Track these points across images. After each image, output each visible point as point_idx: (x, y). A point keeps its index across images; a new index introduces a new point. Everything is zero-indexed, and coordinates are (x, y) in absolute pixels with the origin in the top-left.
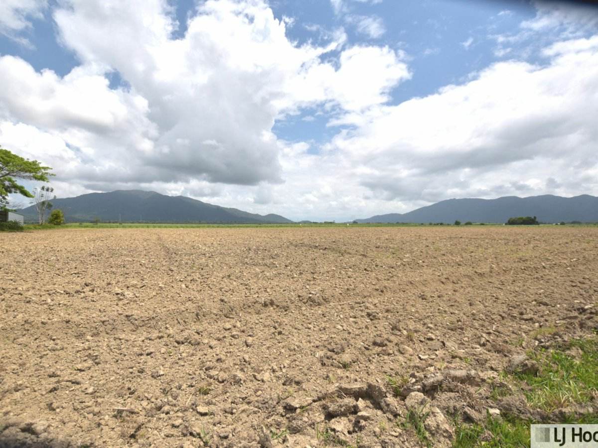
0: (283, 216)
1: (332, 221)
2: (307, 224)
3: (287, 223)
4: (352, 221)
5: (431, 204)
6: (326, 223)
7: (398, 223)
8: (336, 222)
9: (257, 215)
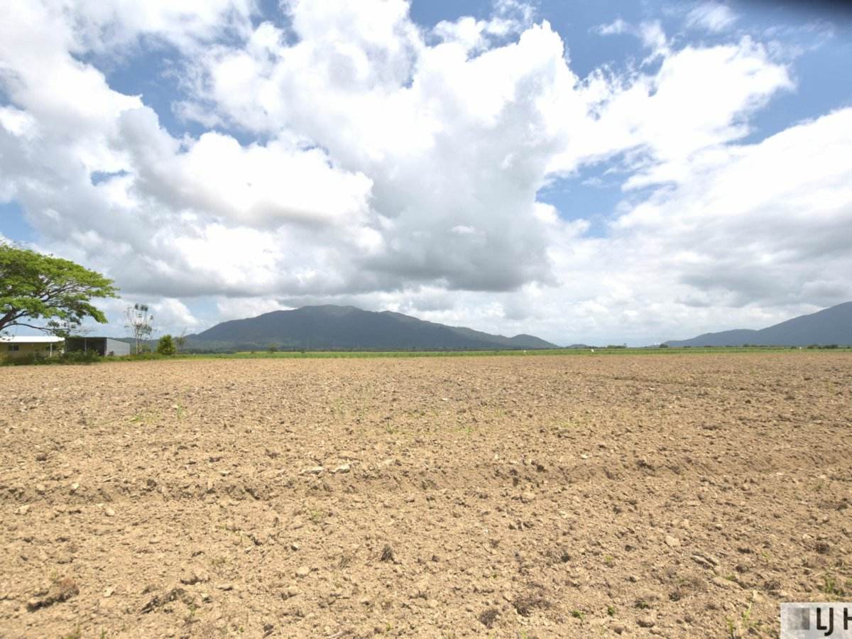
0: (542, 337)
1: (622, 345)
2: (579, 350)
3: (547, 349)
4: (659, 344)
6: (610, 347)
7: (746, 346)
8: (629, 346)
9: (500, 337)
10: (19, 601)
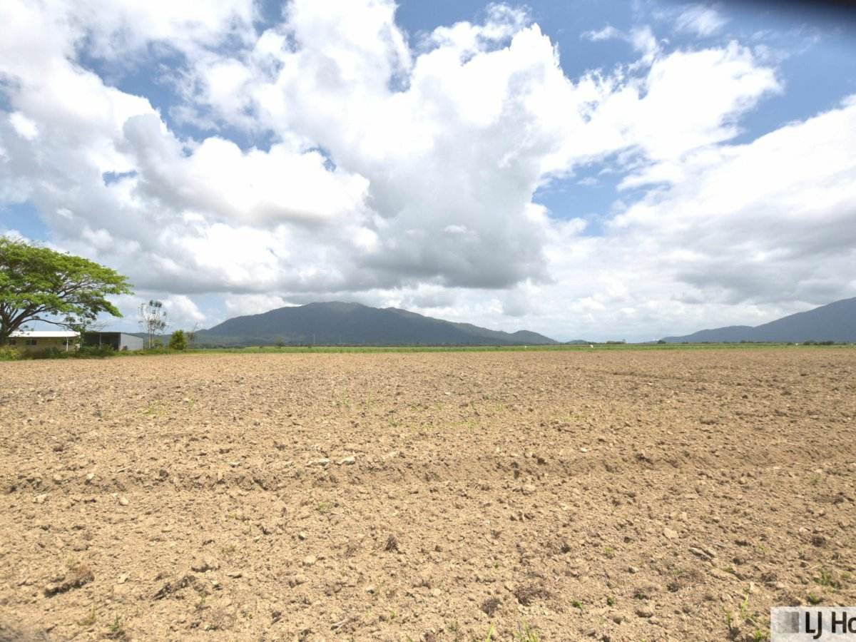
0: (542, 333)
1: (621, 341)
3: (547, 344)
4: (658, 340)
5: (813, 307)
6: (609, 343)
7: (743, 342)
8: (627, 342)
9: (501, 333)
10: (37, 586)
